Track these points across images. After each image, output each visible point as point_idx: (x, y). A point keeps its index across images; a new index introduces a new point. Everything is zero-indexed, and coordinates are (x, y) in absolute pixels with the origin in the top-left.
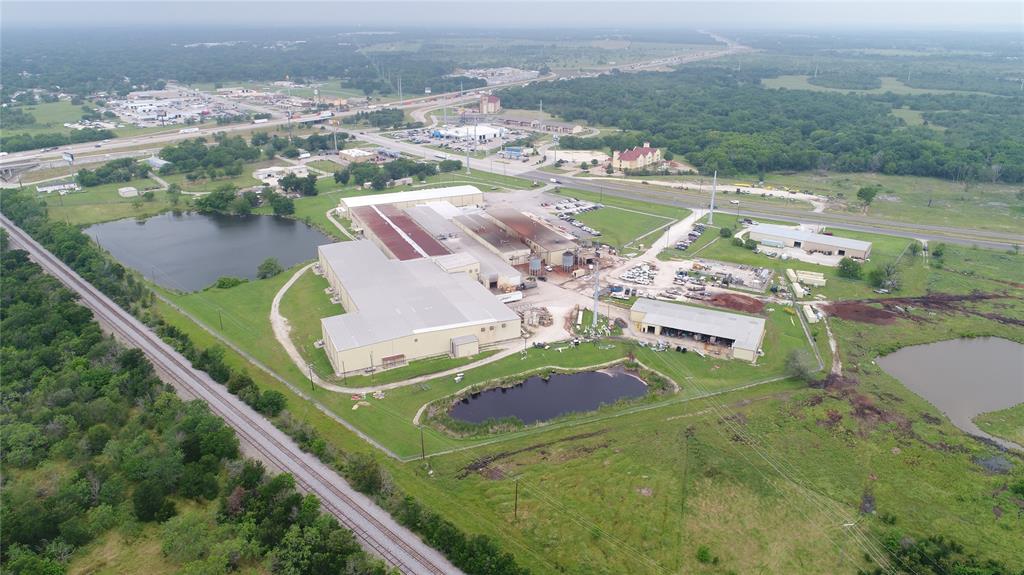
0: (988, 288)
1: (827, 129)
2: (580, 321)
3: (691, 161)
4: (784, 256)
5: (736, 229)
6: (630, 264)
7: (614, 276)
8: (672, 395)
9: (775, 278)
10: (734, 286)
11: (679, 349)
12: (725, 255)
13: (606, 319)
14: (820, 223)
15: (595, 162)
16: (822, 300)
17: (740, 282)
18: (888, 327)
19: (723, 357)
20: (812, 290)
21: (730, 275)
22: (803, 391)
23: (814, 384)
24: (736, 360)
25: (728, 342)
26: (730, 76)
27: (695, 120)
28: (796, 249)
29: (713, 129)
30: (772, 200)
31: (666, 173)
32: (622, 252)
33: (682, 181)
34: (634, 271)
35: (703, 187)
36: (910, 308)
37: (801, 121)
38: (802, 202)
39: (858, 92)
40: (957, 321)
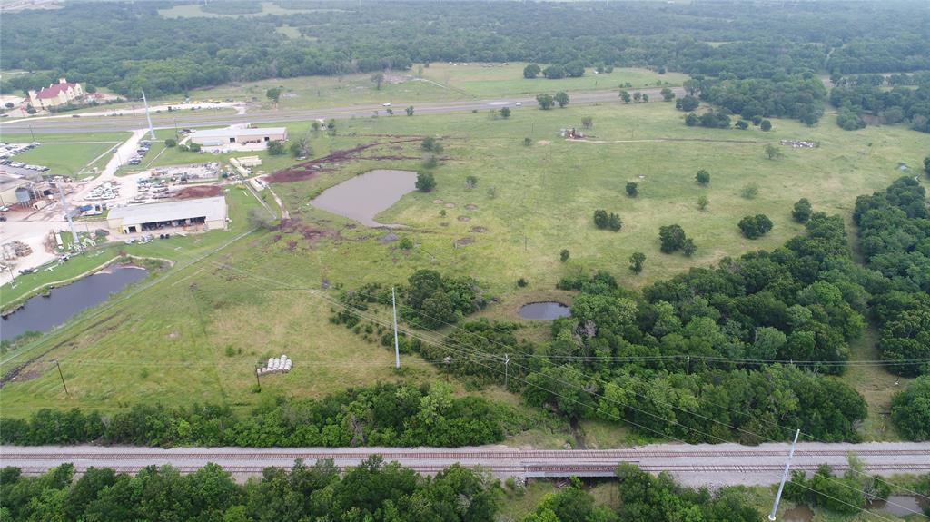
0: (366, 142)
1: (228, 48)
2: (60, 242)
3: (115, 90)
4: (225, 150)
5: (179, 137)
6: (88, 187)
7: (79, 199)
8: (169, 268)
9: (223, 167)
10: (192, 181)
11: (162, 237)
12: (176, 160)
13: (86, 235)
14: (244, 122)
15: (10, 106)
16: (262, 174)
17: (196, 177)
18: (313, 180)
19: (201, 232)
20: (253, 170)
21: (186, 173)
22: (267, 236)
23: (273, 229)
24: (211, 231)
25: (201, 220)
26: (125, 9)
27: (105, 53)
28: (233, 143)
29: (127, 59)
30: (201, 111)
31: (95, 104)
32: (77, 178)
33: (114, 109)
34: (98, 190)
35: (136, 111)
36: (322, 164)
37: (205, 44)
38: (226, 109)
39: (246, 16)
40: (353, 166)
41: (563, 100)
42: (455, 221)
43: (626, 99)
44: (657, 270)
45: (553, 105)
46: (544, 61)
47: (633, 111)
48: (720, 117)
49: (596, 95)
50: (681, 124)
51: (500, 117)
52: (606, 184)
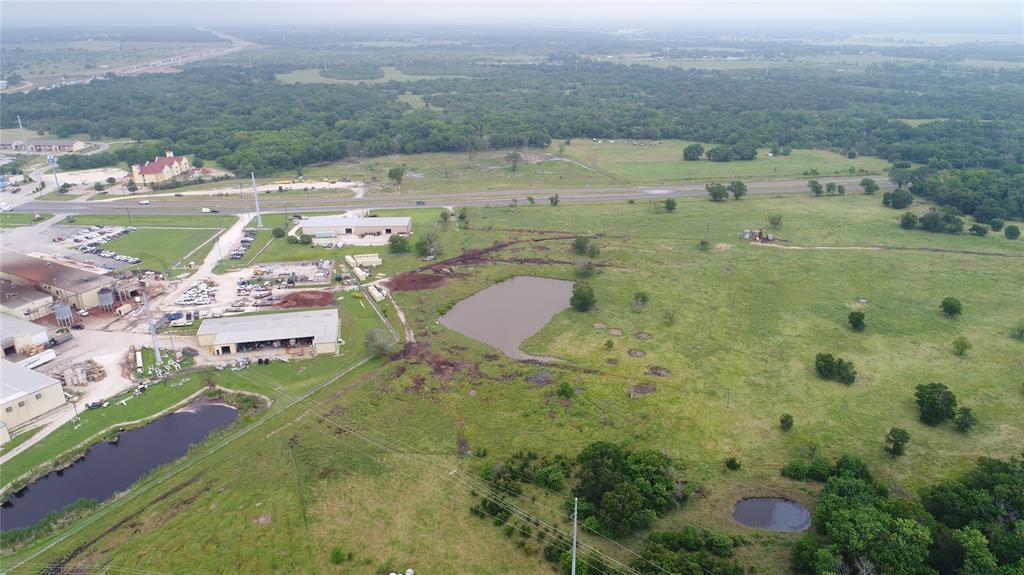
0: (504, 238)
1: (347, 119)
2: (140, 363)
3: (224, 165)
4: (340, 245)
5: (288, 226)
6: (182, 286)
7: (170, 302)
8: (266, 411)
9: (336, 267)
10: (300, 284)
11: (260, 361)
12: (283, 255)
13: (171, 353)
14: (363, 208)
15: (112, 181)
16: (383, 278)
17: (305, 279)
18: (442, 288)
19: (307, 356)
20: (372, 271)
21: (293, 274)
22: (386, 367)
23: (395, 357)
24: (320, 355)
25: (308, 340)
26: (243, 73)
27: (217, 122)
28: (348, 235)
29: (240, 130)
30: (315, 192)
31: (200, 181)
32: (170, 275)
33: (219, 187)
34: (191, 292)
35: (244, 190)
36: (453, 268)
37: (323, 114)
38: (343, 191)
39: (367, 82)
40: (489, 270)
41: (739, 190)
42: (624, 357)
43: (817, 190)
44: (923, 453)
45: (727, 196)
46: (706, 140)
47: (828, 206)
48: (947, 219)
49: (776, 185)
50: (896, 226)
51: (663, 210)
52: (817, 310)
